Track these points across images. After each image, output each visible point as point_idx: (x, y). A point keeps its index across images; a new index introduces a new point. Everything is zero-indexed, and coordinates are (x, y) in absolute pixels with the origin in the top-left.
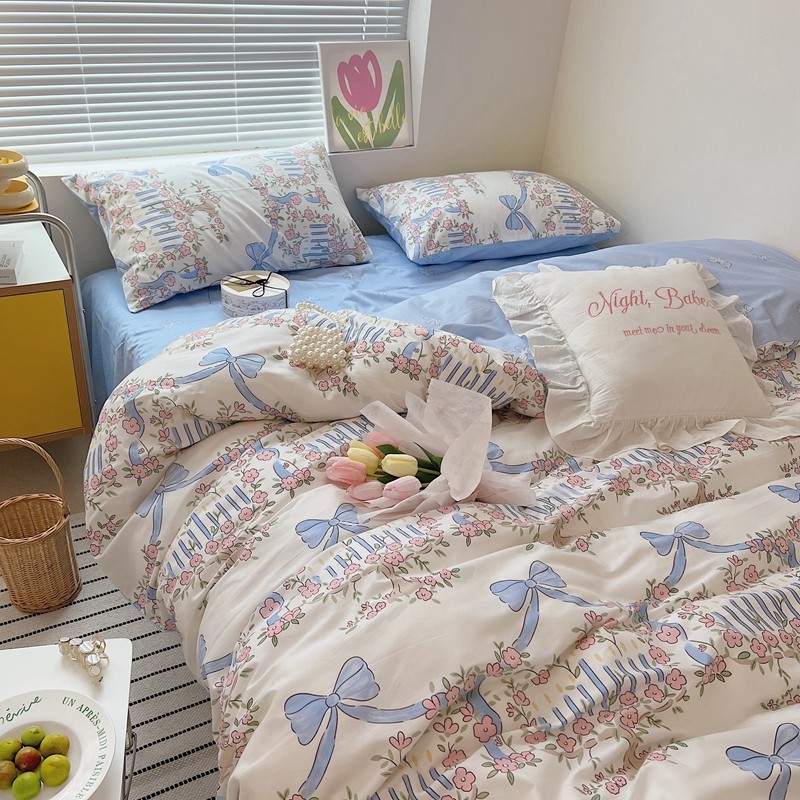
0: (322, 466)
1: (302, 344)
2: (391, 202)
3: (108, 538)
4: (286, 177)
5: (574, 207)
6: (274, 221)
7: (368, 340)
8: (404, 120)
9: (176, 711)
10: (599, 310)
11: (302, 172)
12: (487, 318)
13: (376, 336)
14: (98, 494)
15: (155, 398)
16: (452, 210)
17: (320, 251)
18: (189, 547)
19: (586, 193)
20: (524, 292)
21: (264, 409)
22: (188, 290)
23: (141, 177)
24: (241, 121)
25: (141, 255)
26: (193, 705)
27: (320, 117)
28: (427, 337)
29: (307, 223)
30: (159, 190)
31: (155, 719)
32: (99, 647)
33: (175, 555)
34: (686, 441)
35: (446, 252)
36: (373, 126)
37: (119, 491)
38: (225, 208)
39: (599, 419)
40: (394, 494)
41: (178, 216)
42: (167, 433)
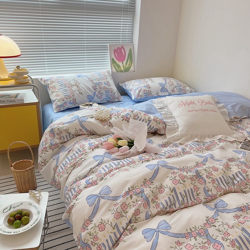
0: (101, 144)
1: (98, 114)
2: (128, 86)
3: (44, 166)
5: (181, 86)
6: (95, 89)
7: (116, 112)
8: (132, 64)
10: (182, 105)
11: (103, 77)
12: (151, 109)
13: (118, 111)
14: (42, 154)
15: (58, 128)
16: (145, 87)
17: (108, 98)
18: (65, 164)
19: (184, 83)
20: (161, 103)
21: (87, 131)
22: (71, 107)
23: (59, 78)
24: (87, 65)
25: (58, 98)
27: (109, 64)
28: (132, 112)
29: (104, 90)
30: (64, 81)
32: (39, 193)
33: (61, 167)
34: (208, 140)
35: (143, 98)
36: (123, 66)
37: (47, 153)
38: (82, 86)
39: (181, 134)
40: (122, 151)
41: (69, 87)
42: (61, 138)
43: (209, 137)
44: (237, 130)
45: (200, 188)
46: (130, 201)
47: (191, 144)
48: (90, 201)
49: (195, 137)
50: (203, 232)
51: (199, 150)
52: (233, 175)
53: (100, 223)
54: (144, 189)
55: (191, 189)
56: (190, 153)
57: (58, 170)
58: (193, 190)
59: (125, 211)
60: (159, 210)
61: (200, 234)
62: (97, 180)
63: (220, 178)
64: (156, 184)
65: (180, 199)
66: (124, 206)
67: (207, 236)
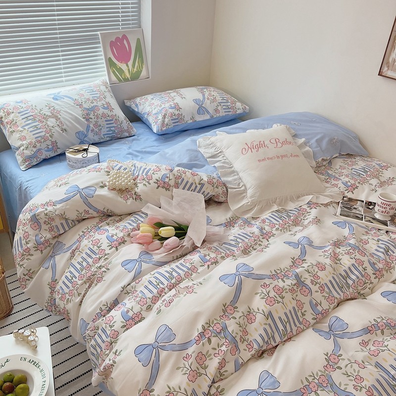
0: (129, 235)
1: (113, 179)
2: (142, 106)
3: (29, 280)
4: (91, 98)
5: (227, 102)
6: (87, 120)
7: (144, 174)
8: (144, 66)
10: (247, 151)
11: (98, 95)
12: (197, 159)
13: (148, 172)
14: (22, 260)
15: (45, 212)
16: (172, 108)
17: (111, 132)
18: (70, 278)
19: (232, 95)
20: (212, 145)
21: (98, 211)
22: (49, 157)
23: (20, 104)
24: (65, 72)
25: (24, 142)
27: (103, 67)
28: (171, 171)
29: (104, 119)
30: (30, 110)
31: (60, 364)
32: (33, 332)
33: (64, 282)
34: (291, 206)
35: (171, 128)
36: (129, 69)
37: (31, 258)
38: (63, 116)
39: (252, 200)
40: (168, 247)
41: (41, 121)
42: (53, 228)
43: (292, 200)
44: (328, 180)
45: (304, 303)
46: (208, 347)
47: (270, 216)
48: (143, 356)
49: (272, 203)
50: (326, 380)
51: (284, 228)
52: (345, 271)
53: (168, 392)
54: (227, 322)
55: (294, 308)
56: (272, 234)
57: (58, 287)
58: (297, 309)
59: (203, 365)
60: (253, 352)
61: (321, 385)
62: (141, 311)
63: (330, 281)
64: (242, 309)
65: (281, 327)
66: (201, 358)
67: (331, 386)
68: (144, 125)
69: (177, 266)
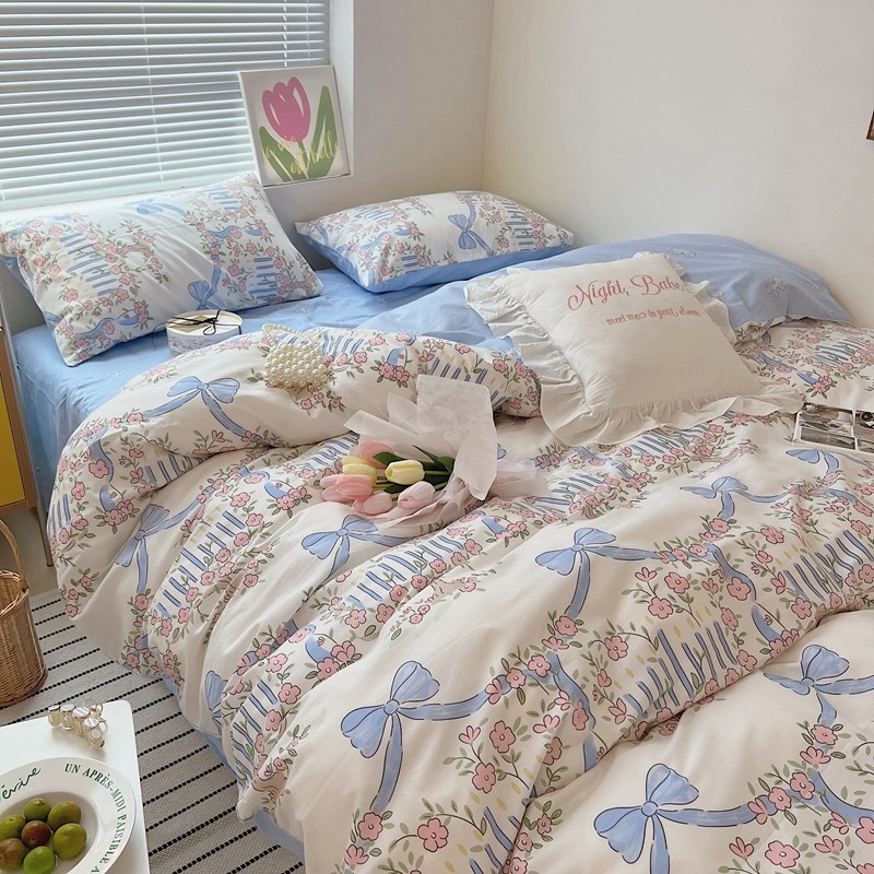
0: (317, 483)
1: (277, 363)
2: (335, 233)
3: (84, 595)
4: (222, 211)
5: (525, 222)
6: (215, 257)
7: (348, 351)
8: (337, 148)
9: (180, 786)
10: (580, 302)
11: (238, 205)
12: (464, 325)
13: (355, 346)
14: (69, 548)
15: (124, 436)
16: (402, 233)
17: (267, 287)
18: (181, 582)
20: (498, 295)
21: (244, 435)
22: (129, 338)
24: (164, 159)
25: (73, 304)
26: (198, 777)
27: (249, 150)
28: (410, 342)
29: (251, 257)
30: (86, 233)
32: (94, 710)
33: (167, 594)
34: (688, 421)
35: (402, 276)
36: (305, 155)
37: (92, 542)
38: (161, 247)
39: (597, 408)
40: (410, 503)
41: (111, 258)
42: (140, 474)
43: (688, 408)
44: (766, 371)
45: (740, 616)
46: (518, 711)
47: (640, 442)
48: (362, 733)
49: (644, 416)
50: (808, 784)
51: (675, 465)
52: (829, 547)
53: (424, 817)
54: (560, 653)
55: (716, 625)
56: (648, 477)
57: (153, 606)
58: (723, 627)
59: (508, 754)
60: (626, 724)
61: (797, 795)
62: (352, 639)
63: (797, 567)
64: (593, 625)
65: (688, 668)
66: (504, 736)
67: (823, 796)
68: (340, 275)
69: (433, 542)
